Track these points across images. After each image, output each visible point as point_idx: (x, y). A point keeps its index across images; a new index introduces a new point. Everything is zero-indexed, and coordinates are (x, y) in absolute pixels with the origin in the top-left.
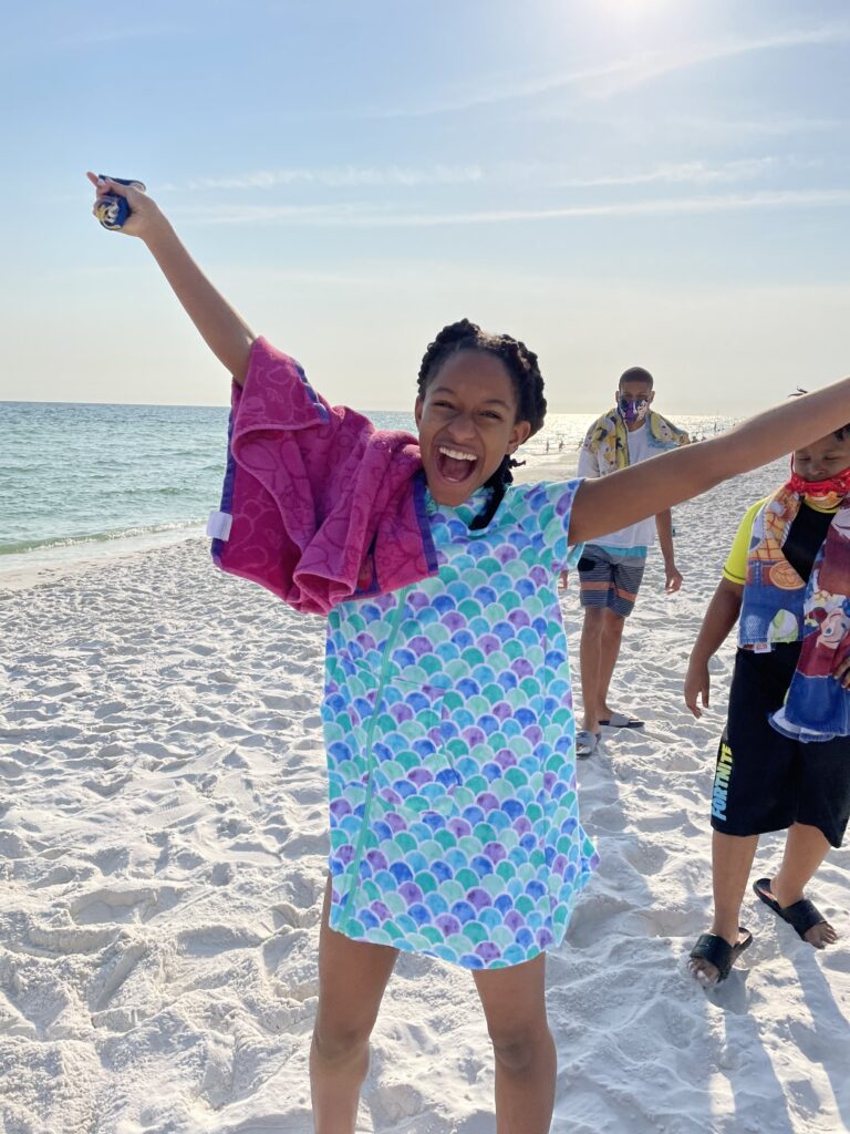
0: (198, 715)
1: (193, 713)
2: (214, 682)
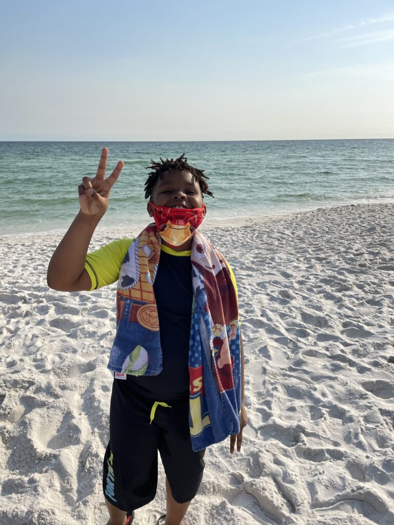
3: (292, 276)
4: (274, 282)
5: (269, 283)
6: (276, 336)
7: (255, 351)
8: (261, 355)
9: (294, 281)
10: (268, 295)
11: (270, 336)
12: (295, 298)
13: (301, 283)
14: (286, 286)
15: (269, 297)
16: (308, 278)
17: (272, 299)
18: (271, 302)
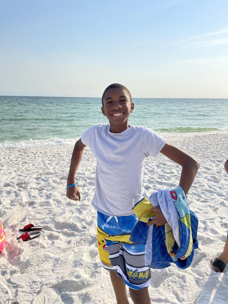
0: (209, 188)
1: (208, 187)
2: (213, 179)
3: (211, 169)
4: (204, 172)
5: (202, 172)
6: (224, 198)
7: (218, 204)
8: (222, 206)
9: (215, 171)
10: (205, 178)
11: (220, 197)
12: (221, 180)
13: (218, 173)
14: (211, 174)
15: (207, 179)
16: (220, 170)
17: (209, 180)
18: (209, 182)
